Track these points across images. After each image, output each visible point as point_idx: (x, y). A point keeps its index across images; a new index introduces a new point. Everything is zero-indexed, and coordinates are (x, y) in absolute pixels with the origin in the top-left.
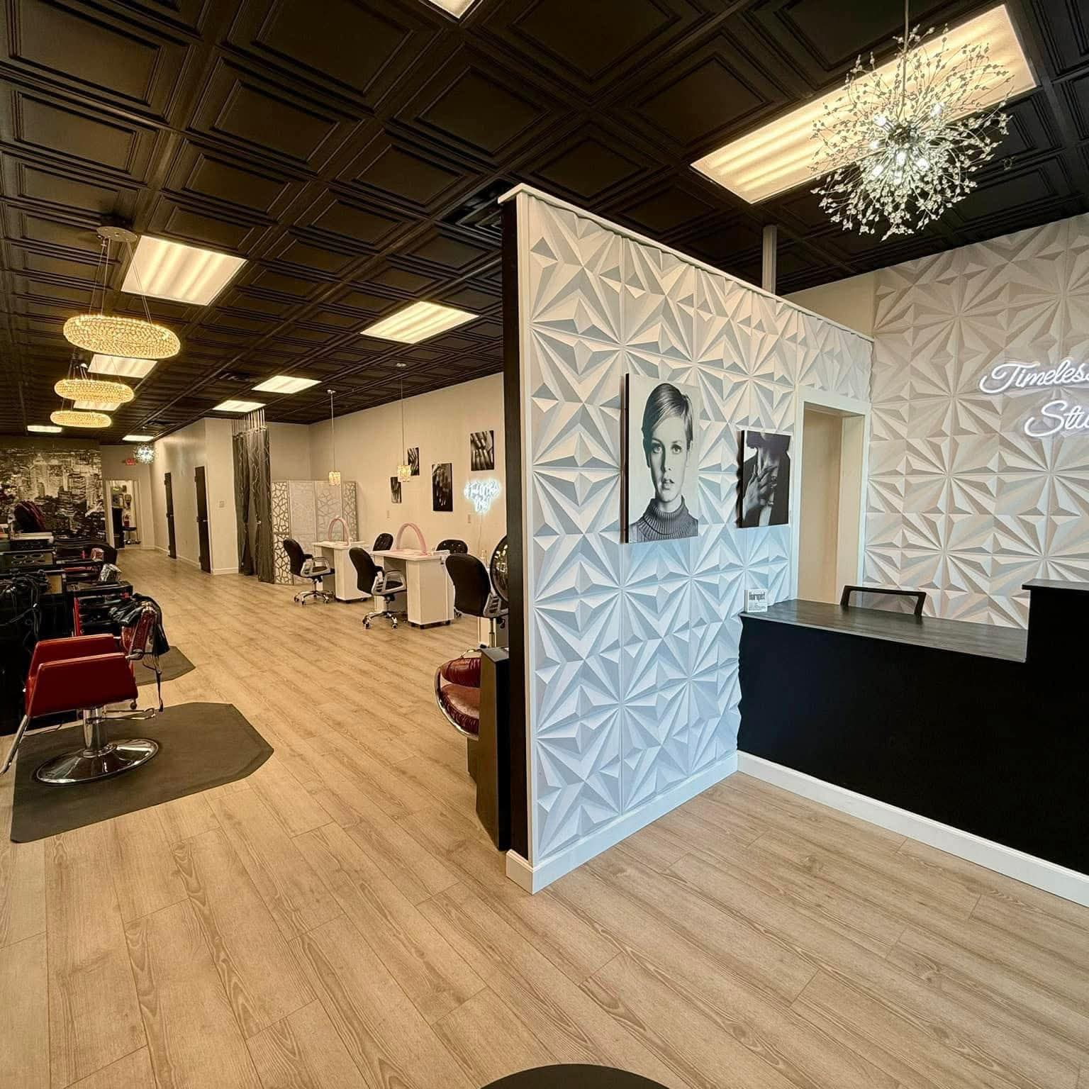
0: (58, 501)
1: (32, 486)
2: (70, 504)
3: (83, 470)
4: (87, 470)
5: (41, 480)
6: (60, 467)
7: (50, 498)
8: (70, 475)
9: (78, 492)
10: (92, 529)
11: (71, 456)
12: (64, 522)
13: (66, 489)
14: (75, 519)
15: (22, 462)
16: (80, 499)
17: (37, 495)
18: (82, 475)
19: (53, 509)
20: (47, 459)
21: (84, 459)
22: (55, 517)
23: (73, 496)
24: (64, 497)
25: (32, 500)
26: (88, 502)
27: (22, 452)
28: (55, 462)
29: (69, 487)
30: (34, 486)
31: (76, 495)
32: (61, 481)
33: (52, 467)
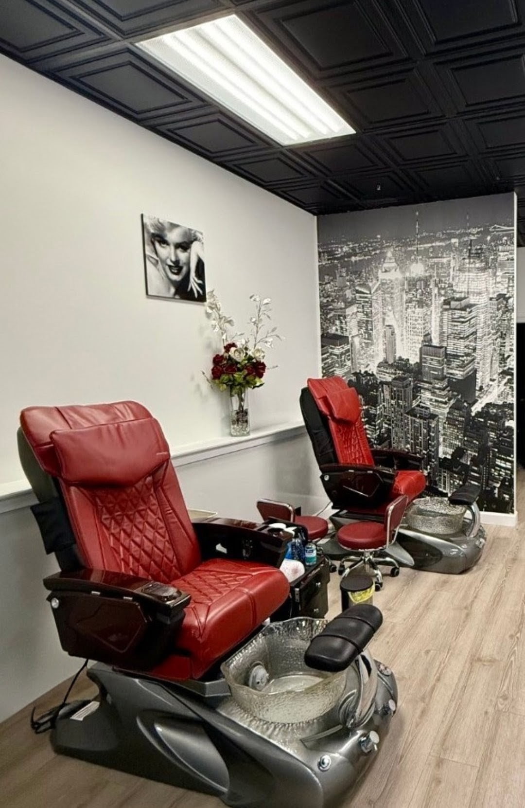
0: (418, 371)
1: (374, 333)
2: (443, 378)
3: (474, 287)
4: (482, 286)
5: (390, 320)
6: (426, 281)
7: (402, 365)
8: (447, 302)
9: (461, 347)
10: (483, 450)
11: (449, 247)
12: (429, 429)
13: (435, 342)
14: (451, 421)
15: (358, 274)
16: (462, 366)
17: (380, 359)
18: (472, 300)
19: (409, 391)
20: (402, 263)
21: (478, 255)
22: (412, 412)
23: (450, 357)
24: (433, 363)
25: (373, 369)
26: (479, 375)
27: (362, 252)
28: (417, 270)
29: (442, 333)
30: (379, 330)
31: (456, 356)
32: (426, 319)
33: (413, 283)
